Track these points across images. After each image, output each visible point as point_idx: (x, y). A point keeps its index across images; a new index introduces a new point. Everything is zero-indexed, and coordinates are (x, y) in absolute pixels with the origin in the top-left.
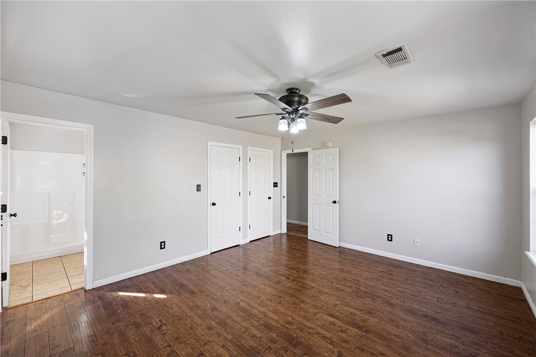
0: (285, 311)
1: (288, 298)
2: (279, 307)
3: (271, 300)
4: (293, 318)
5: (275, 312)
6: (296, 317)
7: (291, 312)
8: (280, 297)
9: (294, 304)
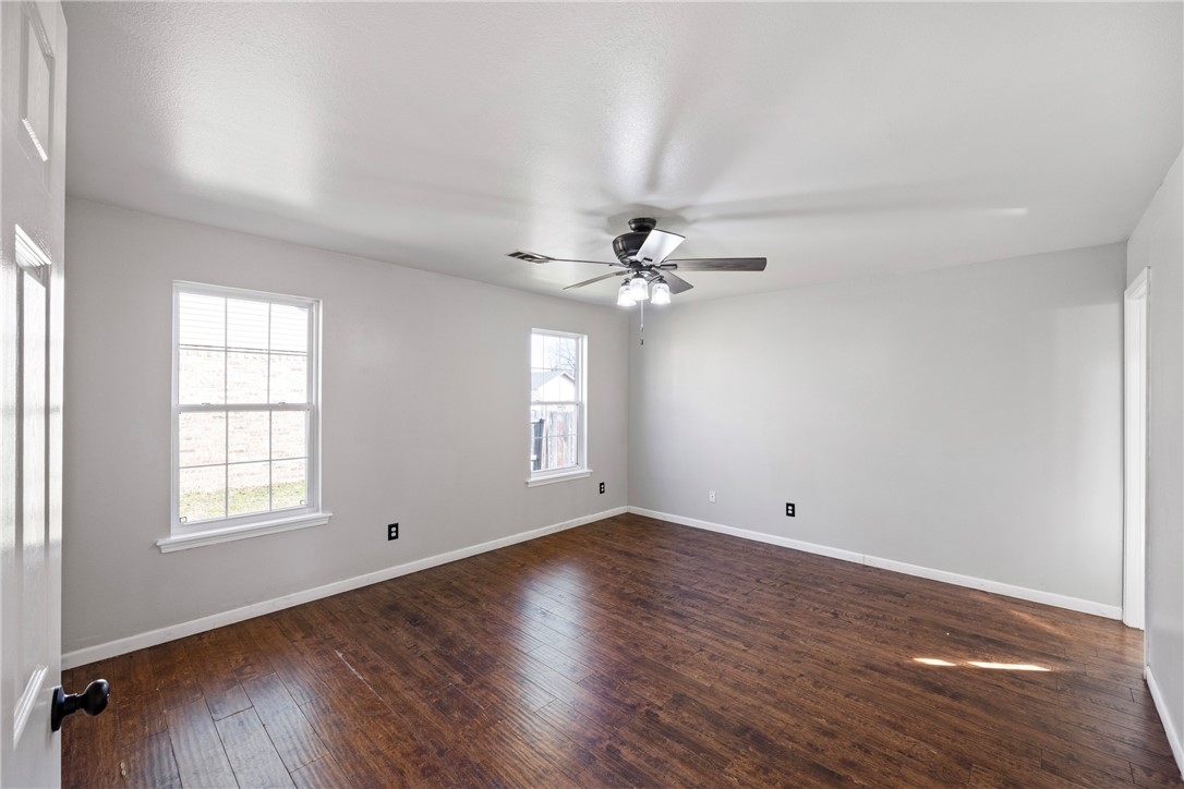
0: (654, 633)
1: (649, 655)
2: (665, 639)
3: (685, 652)
4: (640, 624)
5: (672, 633)
6: (634, 625)
7: (643, 633)
8: (666, 658)
9: (636, 646)
